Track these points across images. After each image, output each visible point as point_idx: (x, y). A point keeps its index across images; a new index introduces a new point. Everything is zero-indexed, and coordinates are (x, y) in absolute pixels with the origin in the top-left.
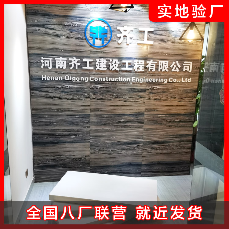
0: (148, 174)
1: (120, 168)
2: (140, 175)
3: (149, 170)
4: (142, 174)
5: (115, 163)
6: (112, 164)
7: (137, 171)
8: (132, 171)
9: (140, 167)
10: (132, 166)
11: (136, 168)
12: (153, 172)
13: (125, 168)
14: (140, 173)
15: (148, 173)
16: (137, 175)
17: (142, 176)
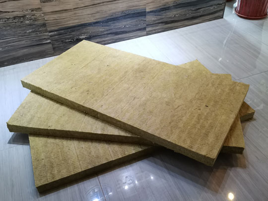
0: (157, 28)
1: (108, 24)
2: (145, 33)
3: (160, 21)
4: (148, 29)
5: (98, 17)
6: (92, 20)
7: (140, 27)
8: (129, 27)
9: (143, 18)
10: (129, 18)
11: (137, 21)
12: (166, 23)
13: (117, 24)
14: (145, 29)
15: (157, 26)
16: (140, 34)
17: (147, 34)
